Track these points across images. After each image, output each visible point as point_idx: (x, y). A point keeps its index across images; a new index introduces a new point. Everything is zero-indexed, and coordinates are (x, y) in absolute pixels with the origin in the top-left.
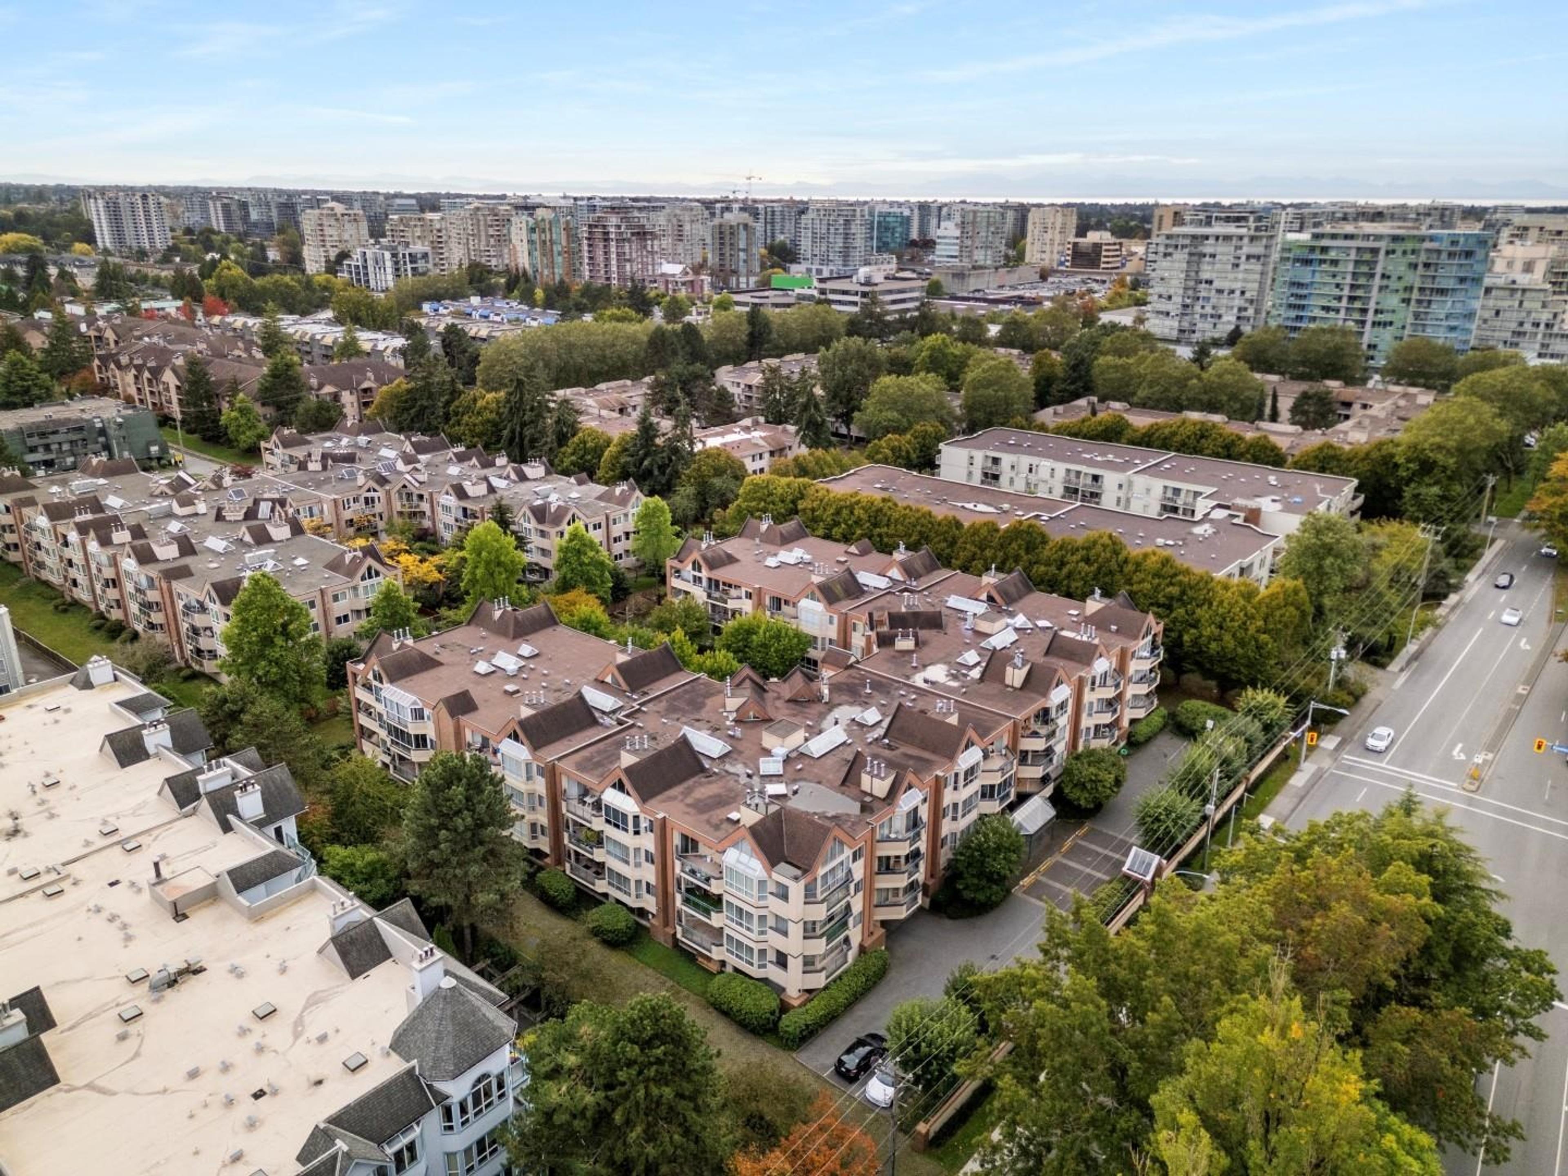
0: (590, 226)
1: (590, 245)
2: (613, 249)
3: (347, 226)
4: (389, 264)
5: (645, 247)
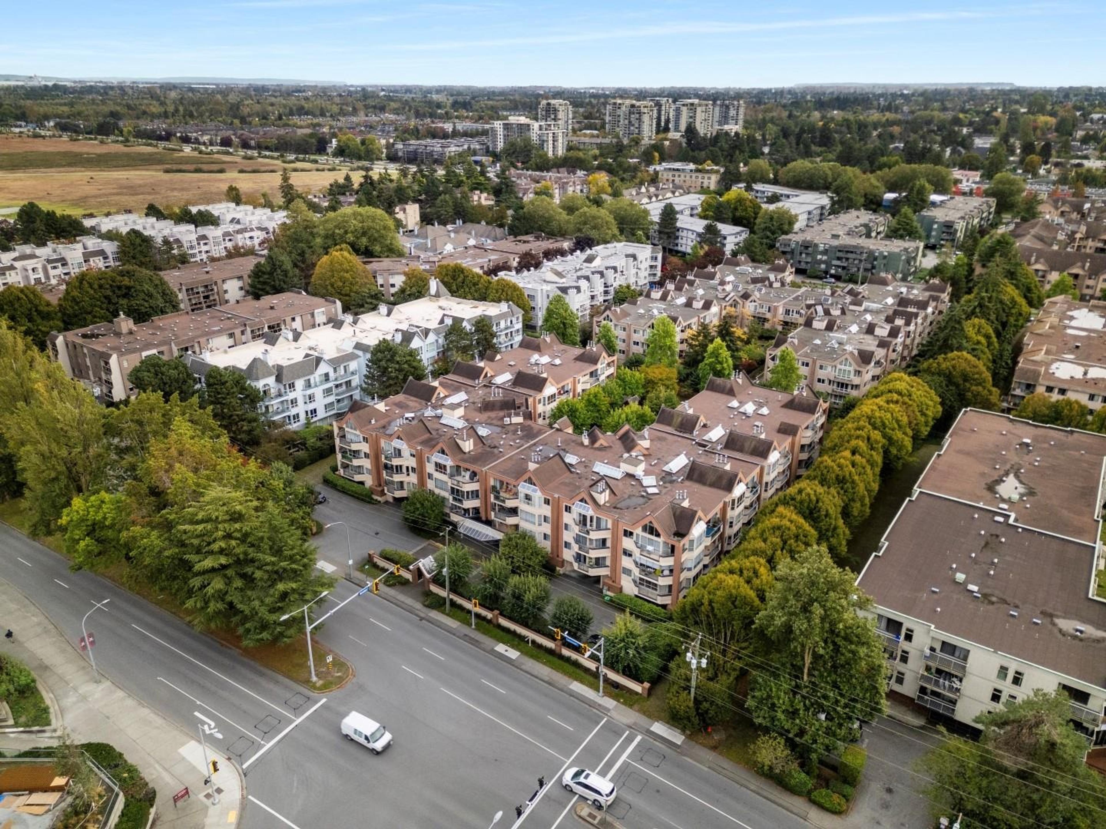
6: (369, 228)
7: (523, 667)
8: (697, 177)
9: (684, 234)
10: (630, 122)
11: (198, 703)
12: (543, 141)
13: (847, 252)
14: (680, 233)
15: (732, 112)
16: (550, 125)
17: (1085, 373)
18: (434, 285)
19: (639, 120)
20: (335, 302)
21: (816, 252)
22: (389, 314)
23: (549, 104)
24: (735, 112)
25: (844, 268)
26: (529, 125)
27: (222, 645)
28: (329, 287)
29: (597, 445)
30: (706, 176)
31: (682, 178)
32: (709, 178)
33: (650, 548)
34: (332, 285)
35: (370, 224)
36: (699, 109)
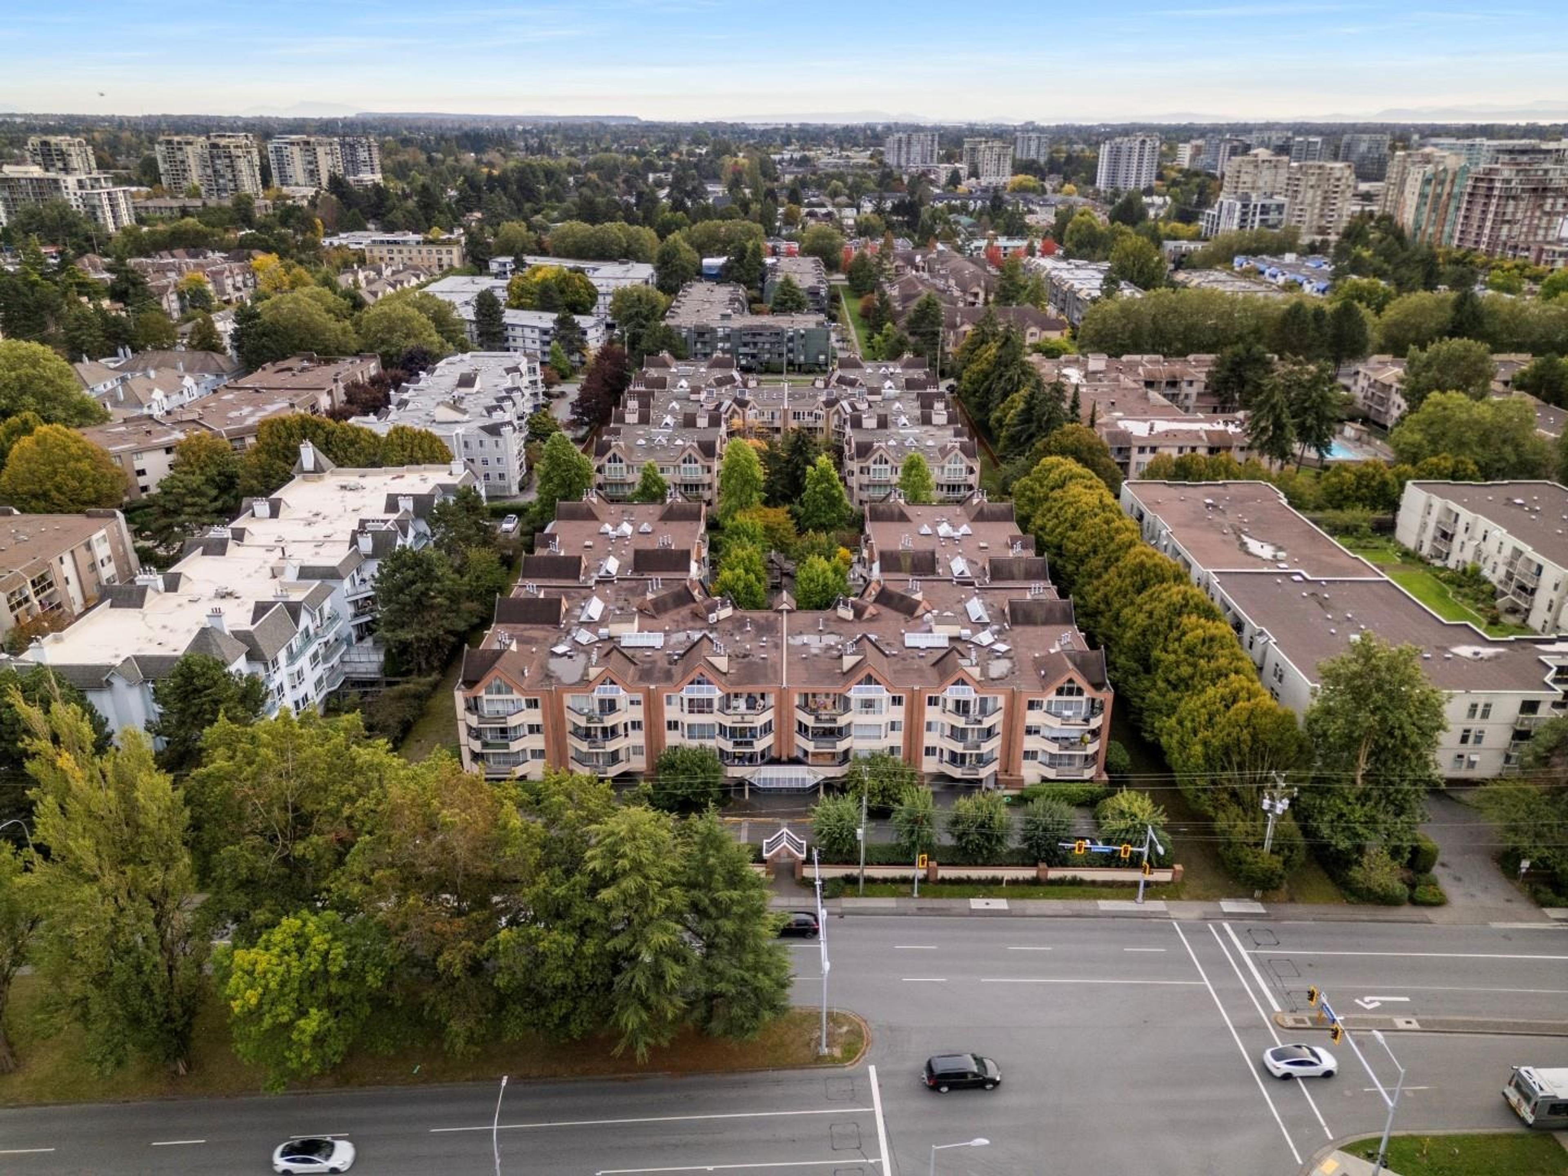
0: (1477, 180)
1: (1469, 202)
2: (1492, 208)
3: (1266, 173)
4: (1237, 214)
5: (1541, 206)
6: (31, 379)
7: (1028, 912)
8: (430, 252)
9: (518, 332)
10: (215, 171)
11: (710, 1168)
12: (94, 207)
13: (754, 335)
14: (510, 332)
15: (363, 155)
16: (97, 180)
17: (1152, 429)
18: (308, 453)
19: (232, 167)
20: (114, 515)
21: (716, 339)
22: (274, 513)
23: (45, 143)
24: (366, 154)
25: (753, 356)
26: (56, 181)
27: (626, 1080)
28: (54, 493)
29: (866, 616)
30: (444, 249)
31: (406, 254)
32: (450, 252)
33: (1067, 713)
34: (58, 489)
35: (31, 371)
36: (320, 151)
